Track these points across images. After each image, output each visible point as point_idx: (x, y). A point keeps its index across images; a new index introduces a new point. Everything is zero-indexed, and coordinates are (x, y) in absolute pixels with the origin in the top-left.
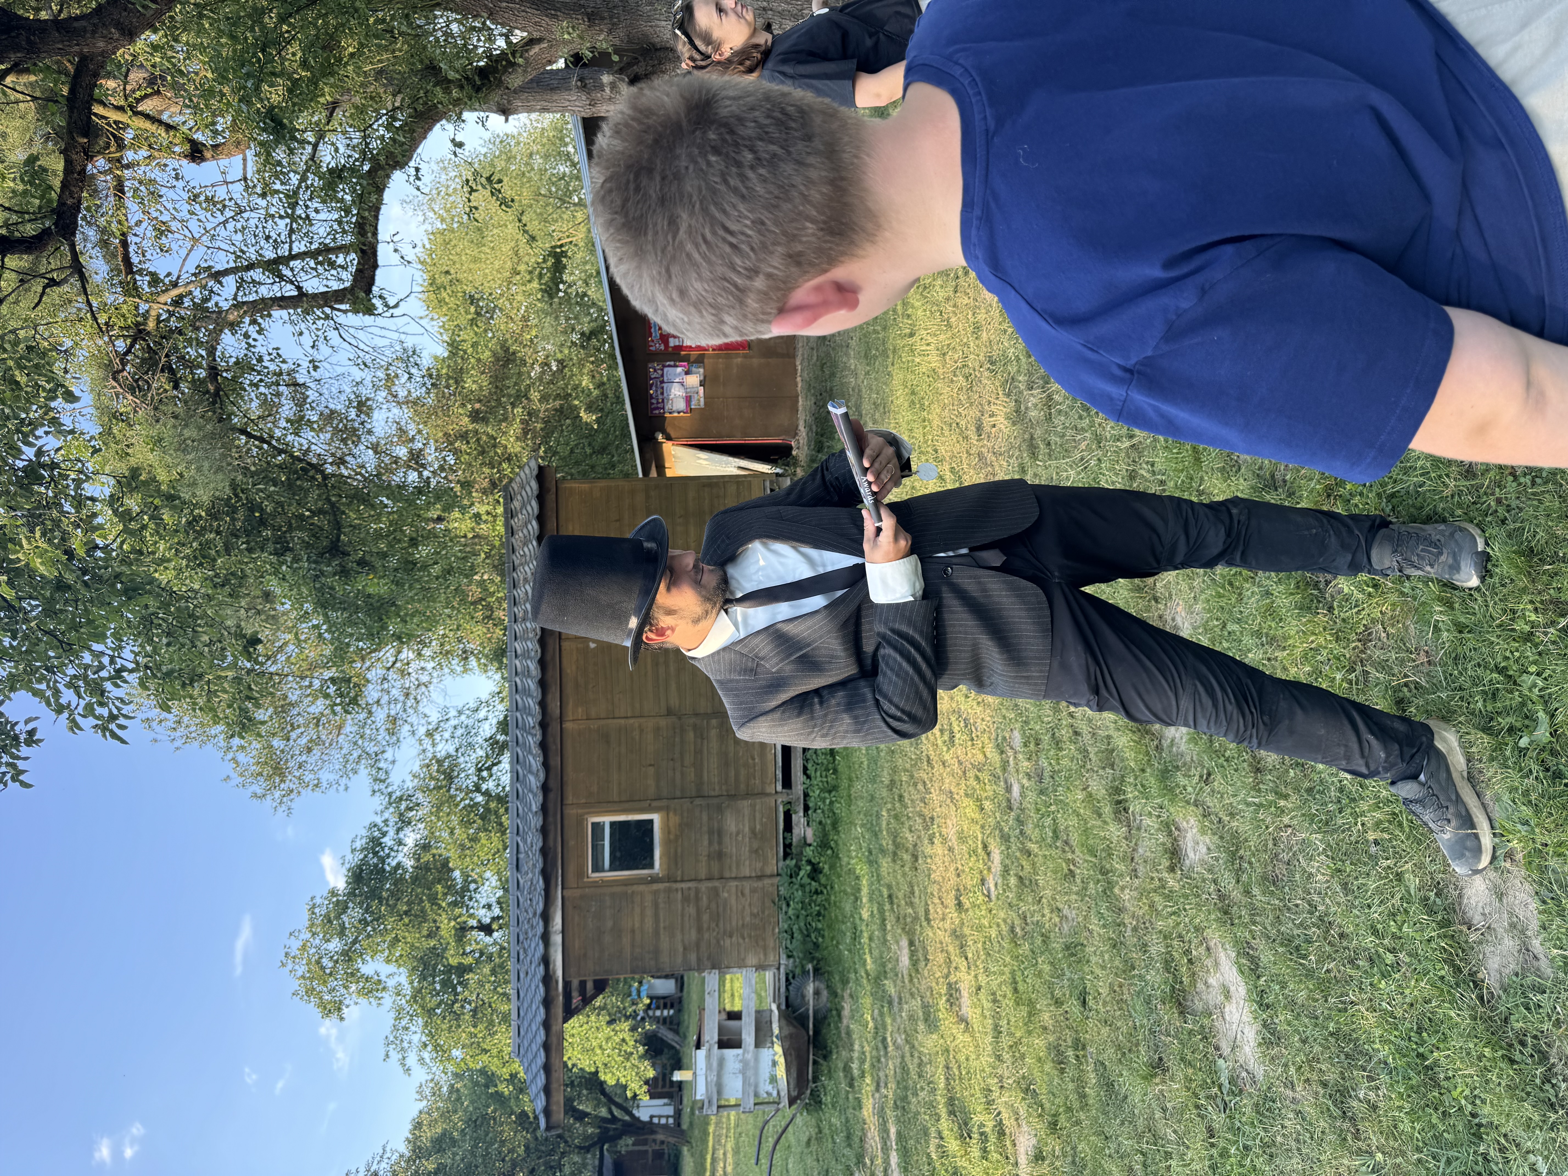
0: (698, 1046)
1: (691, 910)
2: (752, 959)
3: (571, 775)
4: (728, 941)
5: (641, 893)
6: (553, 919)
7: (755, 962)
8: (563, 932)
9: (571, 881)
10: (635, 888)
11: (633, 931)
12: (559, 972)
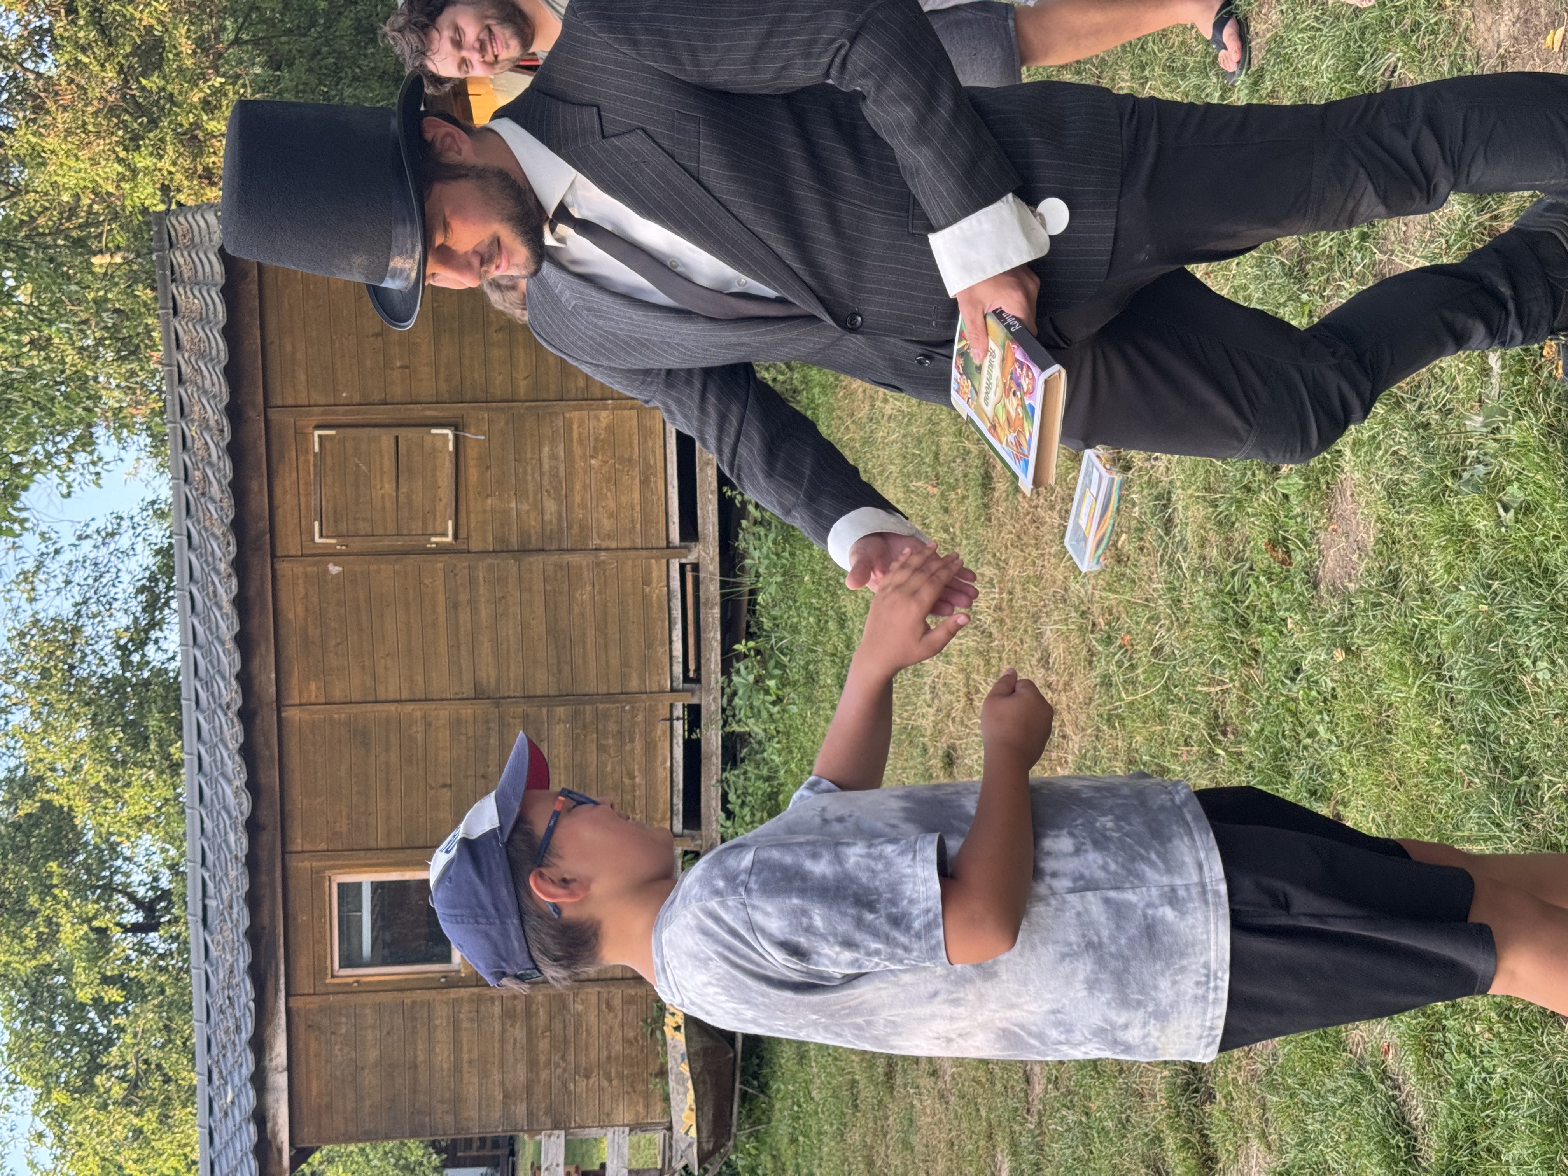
1: (519, 1033)
2: (624, 1113)
3: (298, 799)
4: (582, 1084)
5: (429, 1004)
6: (272, 1049)
7: (628, 1118)
8: (290, 1068)
9: (304, 983)
10: (418, 995)
11: (414, 1067)
12: (284, 1136)
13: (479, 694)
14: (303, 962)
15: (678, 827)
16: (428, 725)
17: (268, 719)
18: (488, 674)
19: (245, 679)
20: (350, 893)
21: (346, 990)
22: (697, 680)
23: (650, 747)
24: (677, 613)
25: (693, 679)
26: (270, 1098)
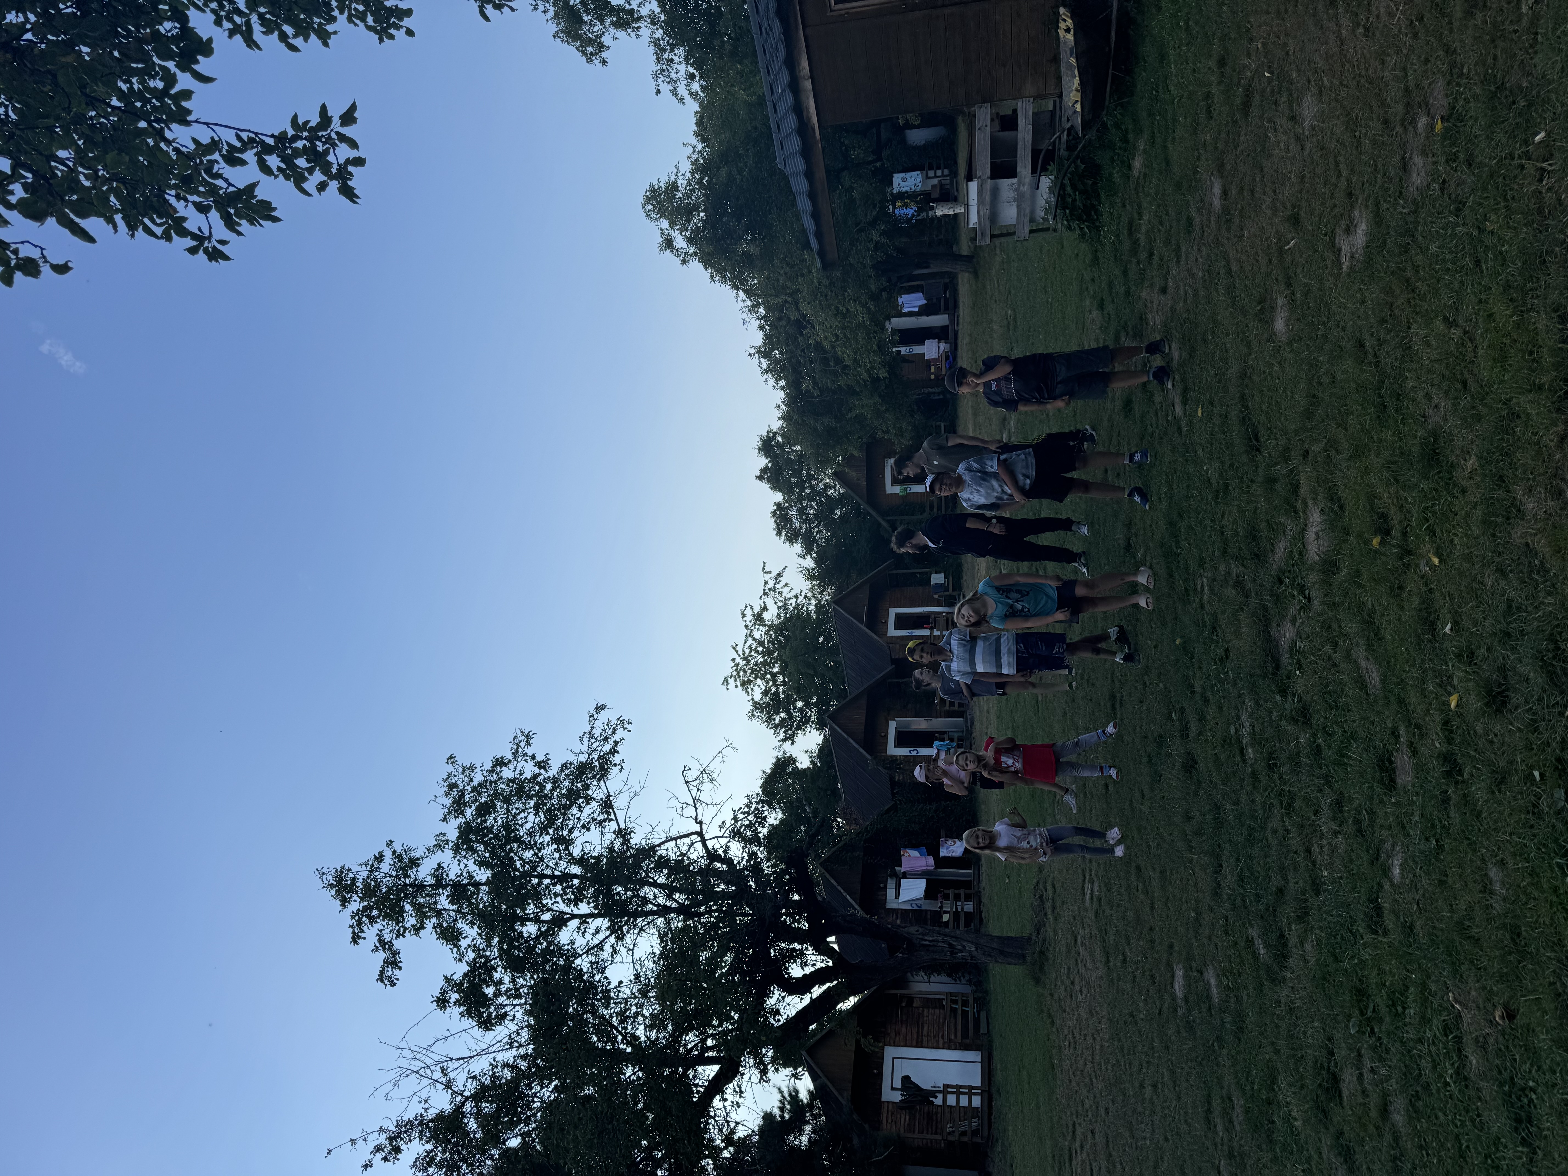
0: (969, 178)
1: (957, 39)
2: (1029, 88)
4: (1001, 71)
5: (896, 24)
6: (799, 64)
7: (1033, 91)
8: (812, 77)
9: (813, 17)
10: (888, 19)
12: (814, 118)
21: (841, 18)
26: (803, 97)
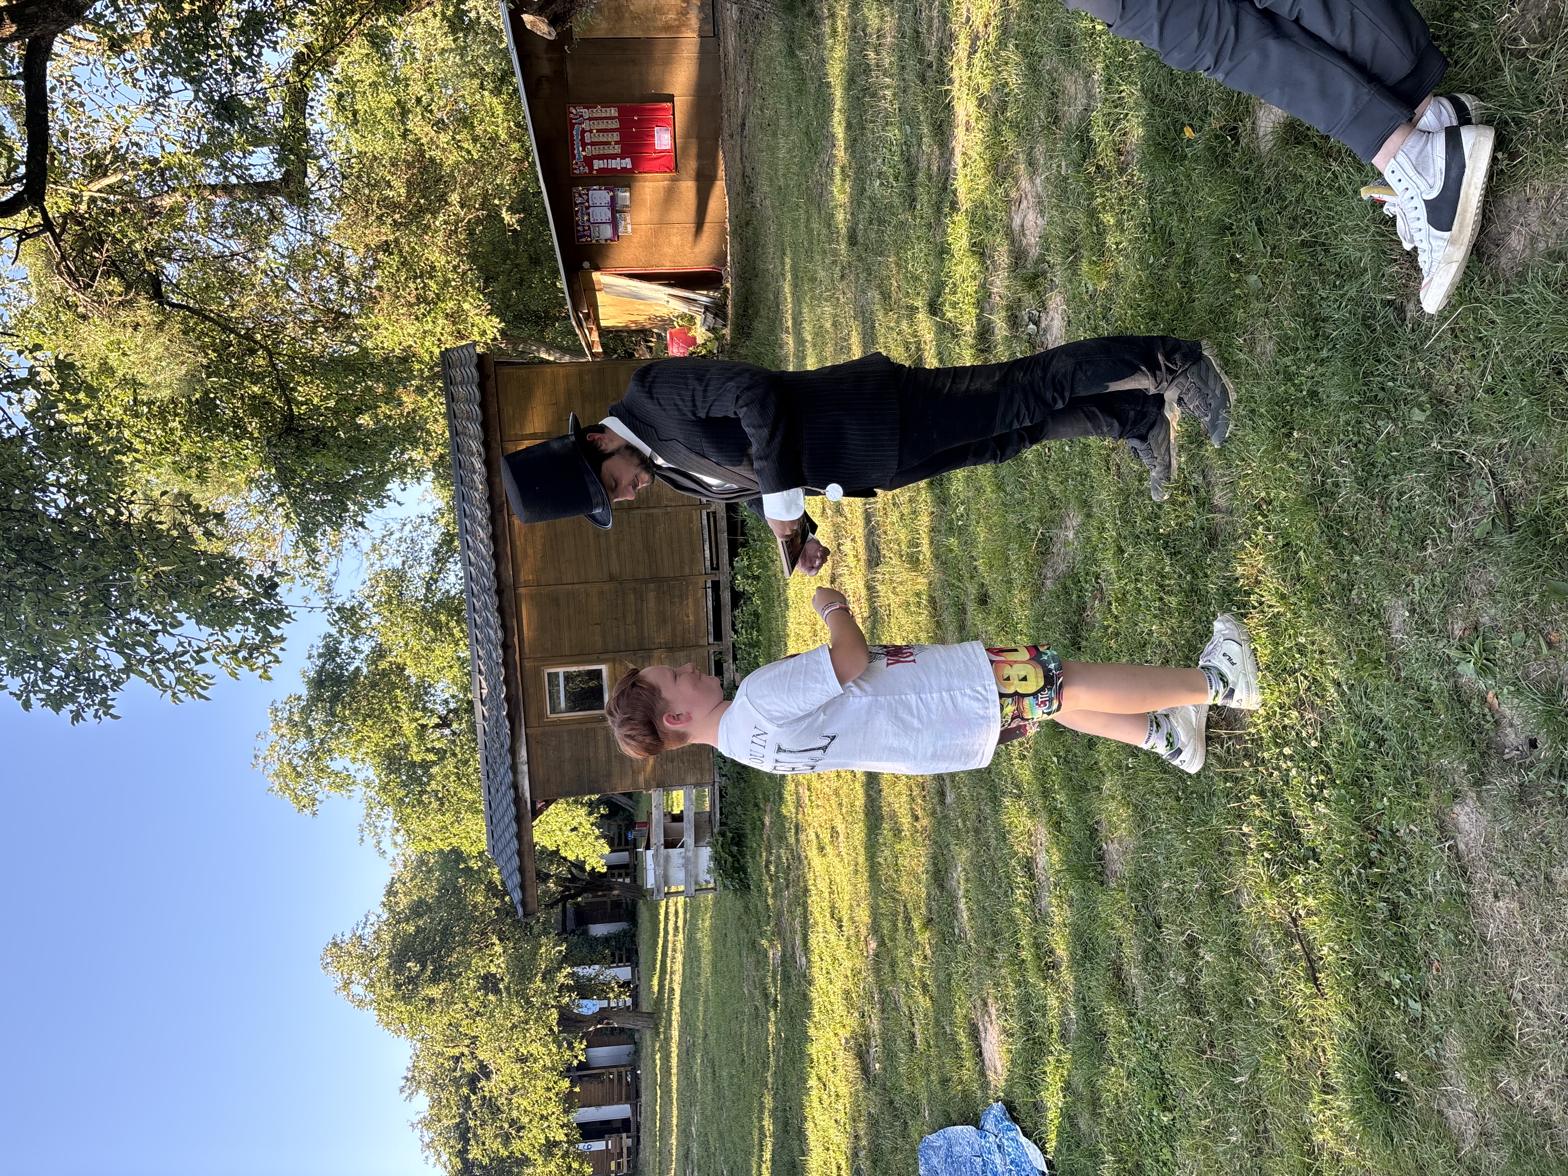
0: (648, 847)
2: (691, 779)
4: (670, 765)
5: (594, 729)
7: (693, 781)
8: (528, 762)
9: (533, 721)
10: (589, 726)
11: (589, 760)
12: (527, 795)
13: (612, 578)
14: (533, 711)
15: (711, 640)
16: (587, 595)
17: (509, 594)
18: (615, 568)
19: (497, 574)
20: (553, 677)
21: (554, 723)
22: (717, 569)
23: (696, 601)
24: (706, 536)
25: (715, 568)
26: (520, 777)
